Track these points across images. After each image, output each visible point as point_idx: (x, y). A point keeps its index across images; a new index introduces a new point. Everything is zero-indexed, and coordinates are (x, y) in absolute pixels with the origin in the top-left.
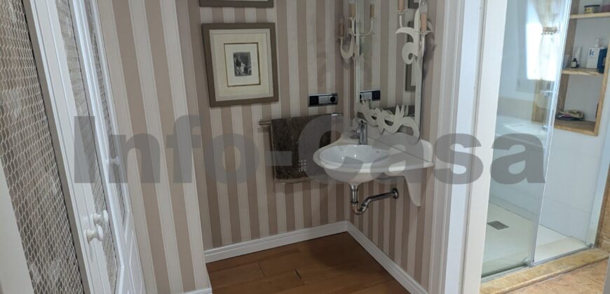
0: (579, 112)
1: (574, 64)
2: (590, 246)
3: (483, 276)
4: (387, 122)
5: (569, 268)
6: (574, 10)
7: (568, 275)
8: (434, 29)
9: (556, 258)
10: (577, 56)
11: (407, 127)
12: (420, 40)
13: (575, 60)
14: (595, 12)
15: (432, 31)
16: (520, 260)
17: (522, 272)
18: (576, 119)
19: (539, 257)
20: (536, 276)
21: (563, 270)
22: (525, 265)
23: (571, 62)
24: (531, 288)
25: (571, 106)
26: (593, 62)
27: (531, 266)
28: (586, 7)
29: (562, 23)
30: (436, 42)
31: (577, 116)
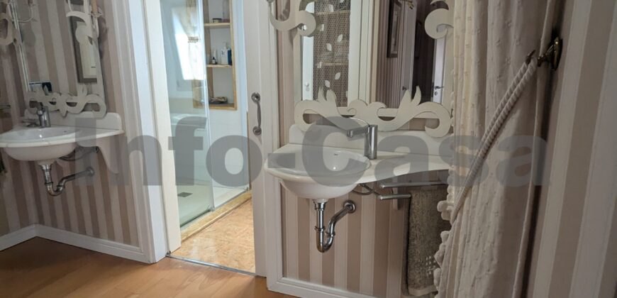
0: (223, 98)
1: (214, 62)
2: (247, 190)
3: (181, 226)
4: (69, 104)
5: (237, 205)
6: (206, 20)
7: (237, 209)
9: (228, 201)
10: (215, 56)
11: (92, 104)
12: (93, 23)
13: (214, 59)
14: (220, 22)
15: (102, 14)
16: (205, 209)
17: (208, 215)
18: (222, 103)
19: (216, 206)
20: (217, 215)
21: (234, 207)
22: (209, 211)
23: (211, 60)
24: (216, 223)
25: (218, 94)
26: (225, 60)
27: (213, 211)
28: (214, 19)
29: (200, 33)
30: (108, 25)
31: (223, 100)
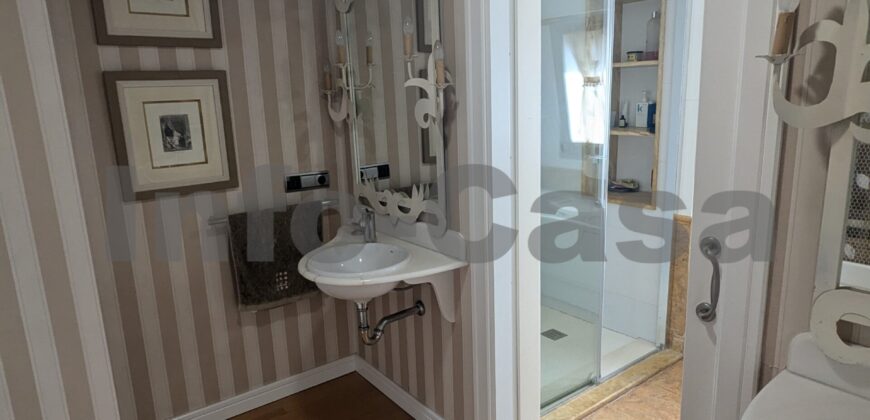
0: (633, 182)
1: (622, 123)
2: (661, 347)
3: (542, 407)
4: (401, 208)
5: (641, 379)
6: (616, 58)
7: (640, 388)
8: (454, 81)
9: (625, 368)
10: (624, 113)
11: (430, 214)
12: (438, 95)
13: (623, 118)
14: (639, 60)
15: (452, 84)
16: (583, 377)
17: (588, 394)
18: (630, 190)
19: (604, 374)
20: (606, 396)
21: (634, 383)
22: (590, 383)
23: (619, 121)
24: (601, 412)
25: (624, 174)
26: (642, 120)
27: (598, 384)
28: (629, 53)
29: (604, 73)
30: (458, 97)
31: (631, 186)
